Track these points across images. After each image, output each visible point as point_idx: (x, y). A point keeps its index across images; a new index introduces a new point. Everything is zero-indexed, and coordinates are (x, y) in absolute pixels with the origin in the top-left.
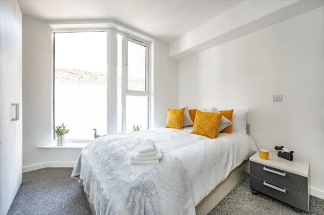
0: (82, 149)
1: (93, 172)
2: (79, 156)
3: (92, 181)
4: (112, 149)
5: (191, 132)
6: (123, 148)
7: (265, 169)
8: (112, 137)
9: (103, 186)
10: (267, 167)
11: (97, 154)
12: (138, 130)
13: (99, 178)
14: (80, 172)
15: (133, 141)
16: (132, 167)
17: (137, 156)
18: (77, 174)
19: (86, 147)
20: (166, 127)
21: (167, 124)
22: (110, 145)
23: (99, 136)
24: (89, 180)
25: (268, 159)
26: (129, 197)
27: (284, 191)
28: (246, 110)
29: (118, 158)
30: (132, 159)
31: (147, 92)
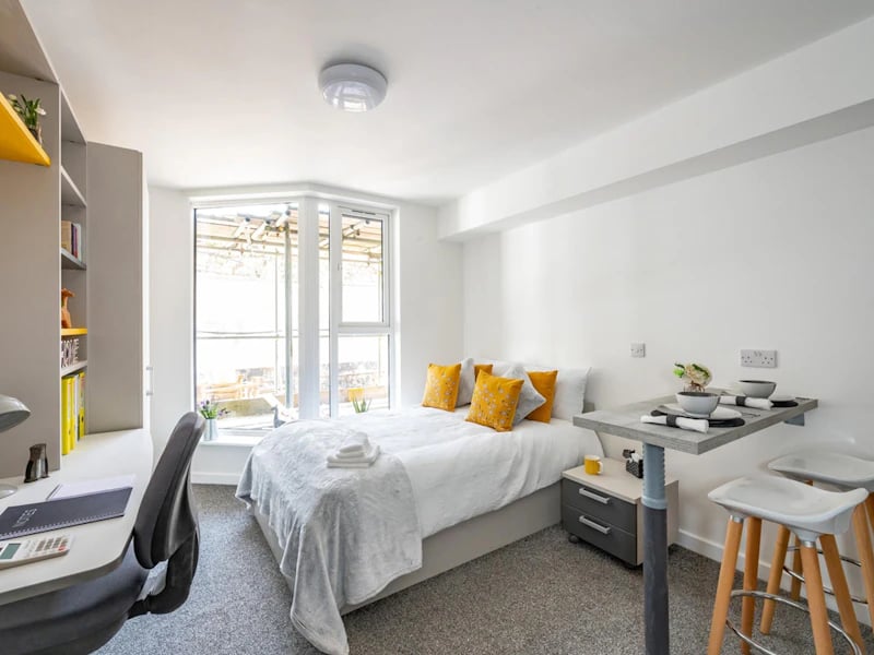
0: (251, 447)
1: (273, 481)
2: (248, 460)
3: (272, 495)
4: (303, 446)
5: (466, 417)
6: (321, 444)
7: (582, 491)
8: (305, 425)
9: (288, 498)
10: (587, 489)
11: (279, 454)
12: (363, 411)
13: (283, 488)
14: (250, 488)
15: (340, 433)
16: (328, 470)
17: (338, 456)
18: (245, 493)
19: (260, 444)
20: (424, 406)
21: (424, 398)
22: (301, 440)
23: (283, 422)
24: (268, 496)
25: (598, 474)
26: (319, 507)
27: (605, 530)
28: (584, 374)
29: (311, 460)
30: (330, 460)
31: (384, 326)
